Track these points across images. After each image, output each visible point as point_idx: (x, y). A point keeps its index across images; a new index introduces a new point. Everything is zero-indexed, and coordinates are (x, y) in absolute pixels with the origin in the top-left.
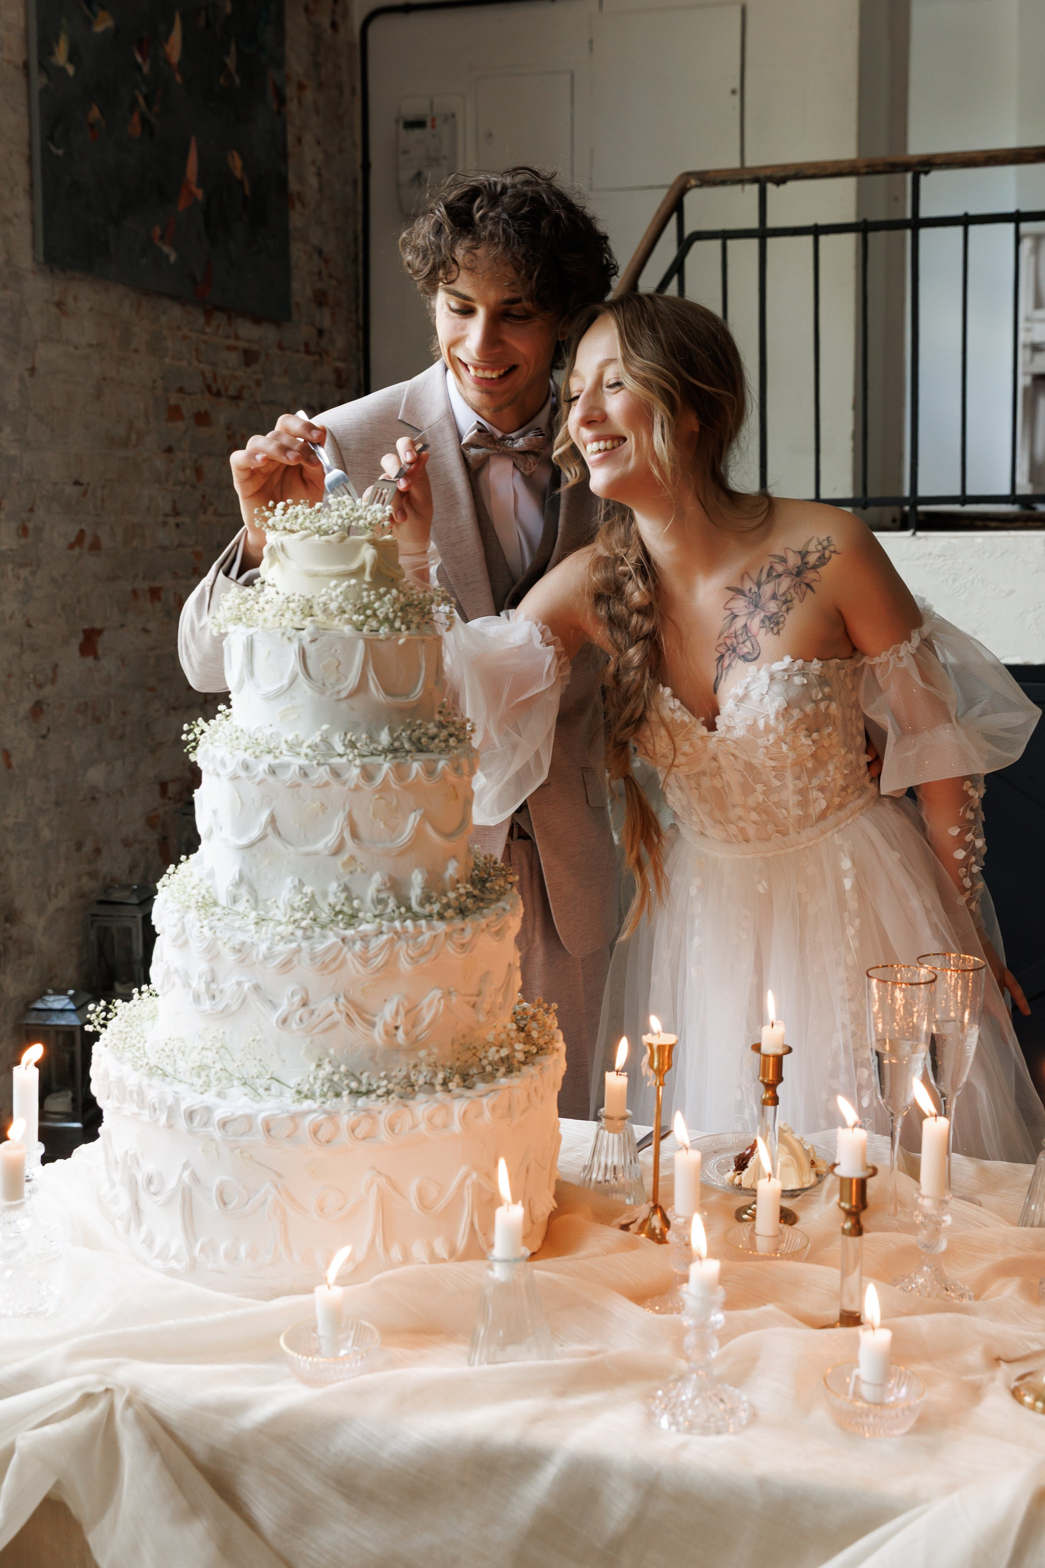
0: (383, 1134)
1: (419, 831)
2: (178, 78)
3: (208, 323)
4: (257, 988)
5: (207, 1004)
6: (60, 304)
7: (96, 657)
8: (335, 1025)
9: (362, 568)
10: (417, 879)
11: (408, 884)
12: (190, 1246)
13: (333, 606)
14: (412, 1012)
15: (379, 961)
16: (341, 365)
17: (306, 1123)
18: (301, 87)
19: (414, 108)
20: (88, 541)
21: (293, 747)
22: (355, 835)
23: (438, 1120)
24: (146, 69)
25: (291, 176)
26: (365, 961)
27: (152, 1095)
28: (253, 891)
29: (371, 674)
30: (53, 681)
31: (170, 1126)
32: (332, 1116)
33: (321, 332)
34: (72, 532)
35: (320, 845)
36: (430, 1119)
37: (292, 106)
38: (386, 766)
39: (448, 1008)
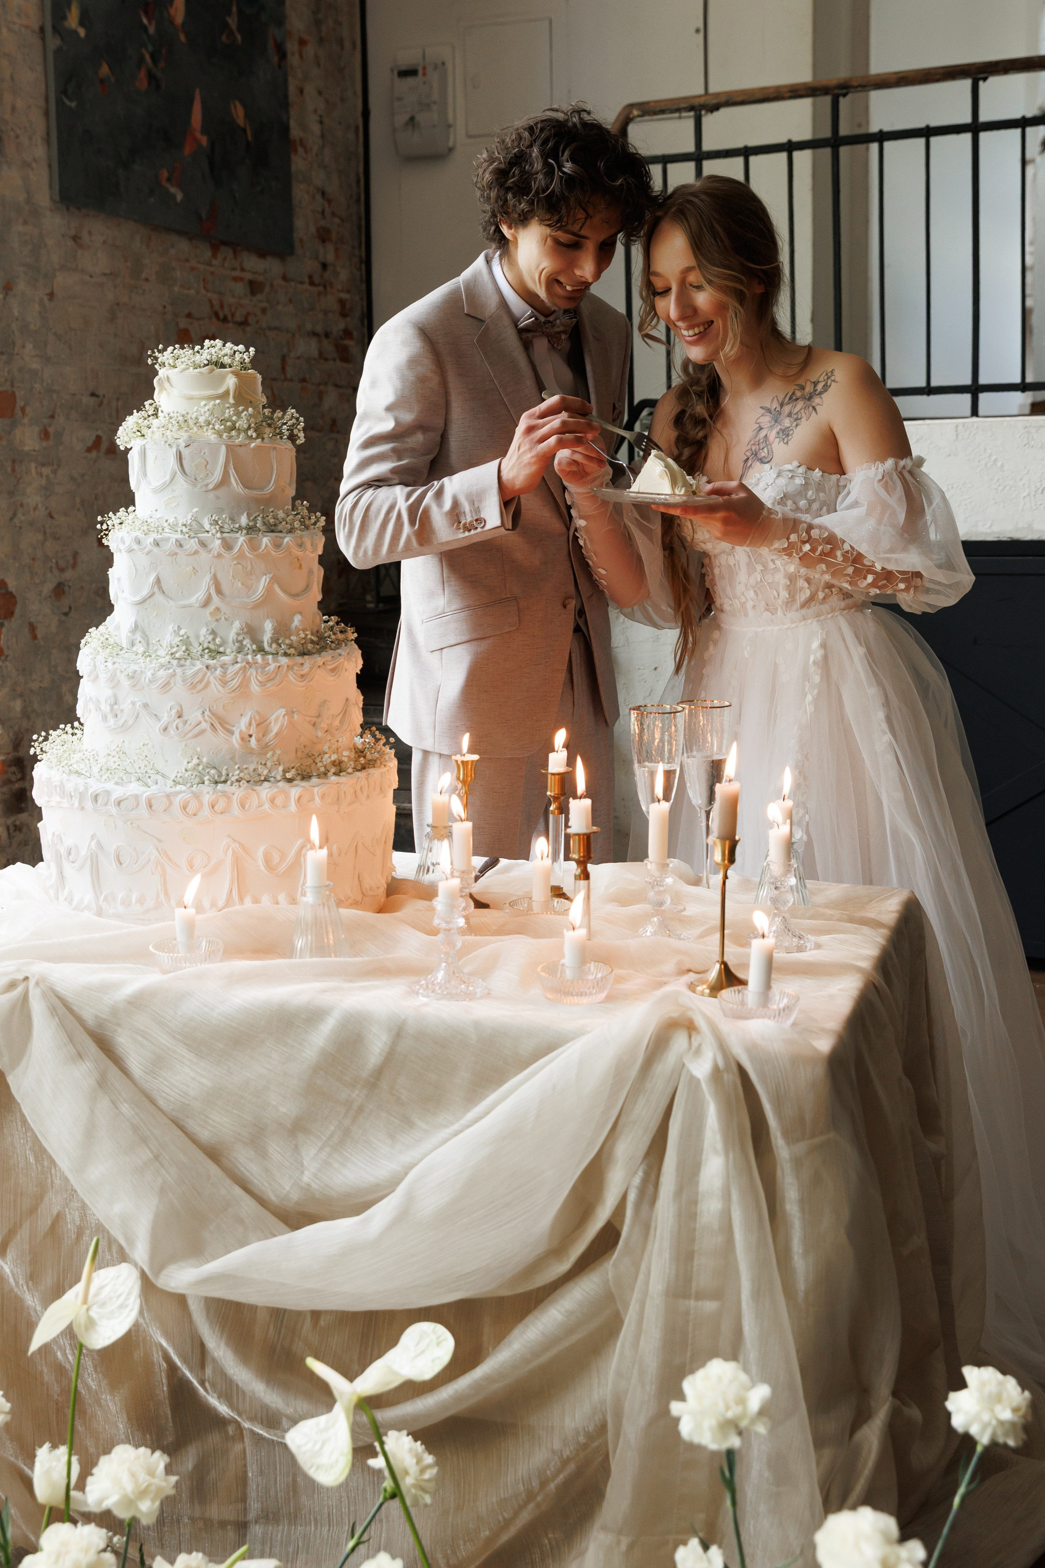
0: (236, 810)
1: (269, 591)
2: (182, 38)
3: (214, 256)
4: (146, 706)
5: (111, 721)
6: (76, 238)
8: (203, 732)
9: (227, 393)
10: (268, 627)
11: (263, 631)
12: (97, 898)
13: (202, 419)
14: (262, 724)
15: (235, 683)
16: (344, 296)
17: (177, 800)
18: (302, 42)
19: (407, 57)
20: (104, 446)
21: (173, 528)
22: (219, 591)
23: (279, 801)
24: (152, 30)
25: (292, 124)
26: (224, 683)
27: (70, 787)
28: (145, 636)
29: (232, 471)
30: (74, 566)
31: (82, 808)
32: (197, 796)
33: (324, 266)
34: (91, 438)
35: (193, 599)
36: (272, 801)
37: (294, 60)
38: (241, 539)
39: (291, 724)
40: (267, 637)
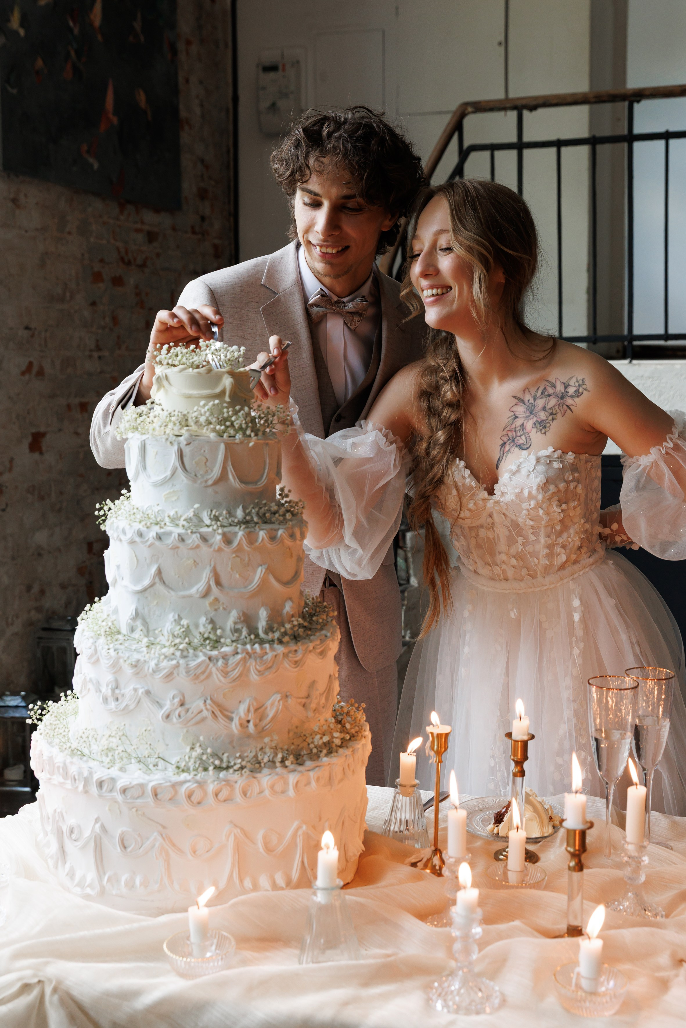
0: (239, 797)
1: (264, 582)
2: (100, 38)
3: (121, 212)
4: (148, 693)
5: (113, 705)
6: (14, 201)
7: (41, 453)
8: (203, 719)
9: (223, 392)
10: (263, 614)
11: (257, 618)
12: (100, 878)
13: (202, 419)
14: (259, 710)
15: (236, 673)
16: (217, 241)
17: (183, 790)
18: (188, 43)
19: (269, 57)
20: (35, 369)
21: (174, 520)
22: (218, 583)
23: (278, 788)
24: (76, 31)
25: (181, 107)
26: (226, 674)
27: (73, 770)
28: (145, 623)
29: (230, 468)
30: (10, 470)
31: (86, 792)
32: (201, 784)
33: (203, 219)
34: (23, 362)
35: (193, 591)
36: (272, 787)
37: (182, 57)
38: (240, 533)
39: (285, 707)
40: (262, 624)
